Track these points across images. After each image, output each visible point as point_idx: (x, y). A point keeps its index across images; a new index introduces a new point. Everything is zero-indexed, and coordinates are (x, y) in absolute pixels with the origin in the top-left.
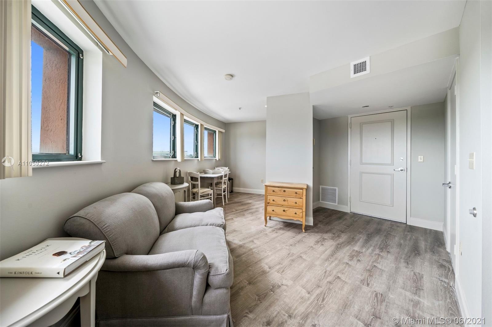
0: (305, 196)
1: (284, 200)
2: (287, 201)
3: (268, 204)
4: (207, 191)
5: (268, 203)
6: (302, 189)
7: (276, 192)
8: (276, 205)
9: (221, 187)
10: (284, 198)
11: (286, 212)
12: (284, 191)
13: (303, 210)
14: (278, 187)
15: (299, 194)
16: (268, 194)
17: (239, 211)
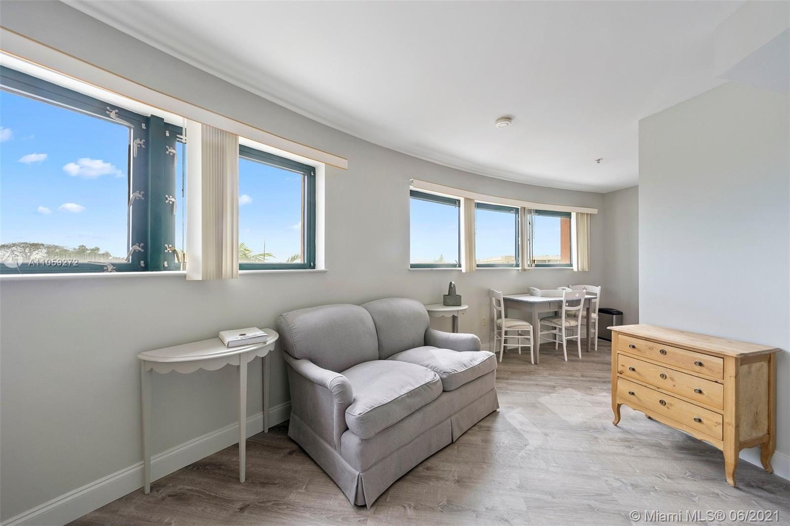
0: (733, 379)
1: (663, 376)
2: (672, 379)
3: (618, 375)
4: (519, 325)
5: (621, 374)
6: (722, 356)
7: (639, 350)
8: (640, 383)
9: (559, 323)
10: (664, 371)
11: (668, 408)
12: (663, 352)
13: (726, 420)
14: (646, 339)
15: (710, 370)
16: (618, 352)
17: (587, 379)
